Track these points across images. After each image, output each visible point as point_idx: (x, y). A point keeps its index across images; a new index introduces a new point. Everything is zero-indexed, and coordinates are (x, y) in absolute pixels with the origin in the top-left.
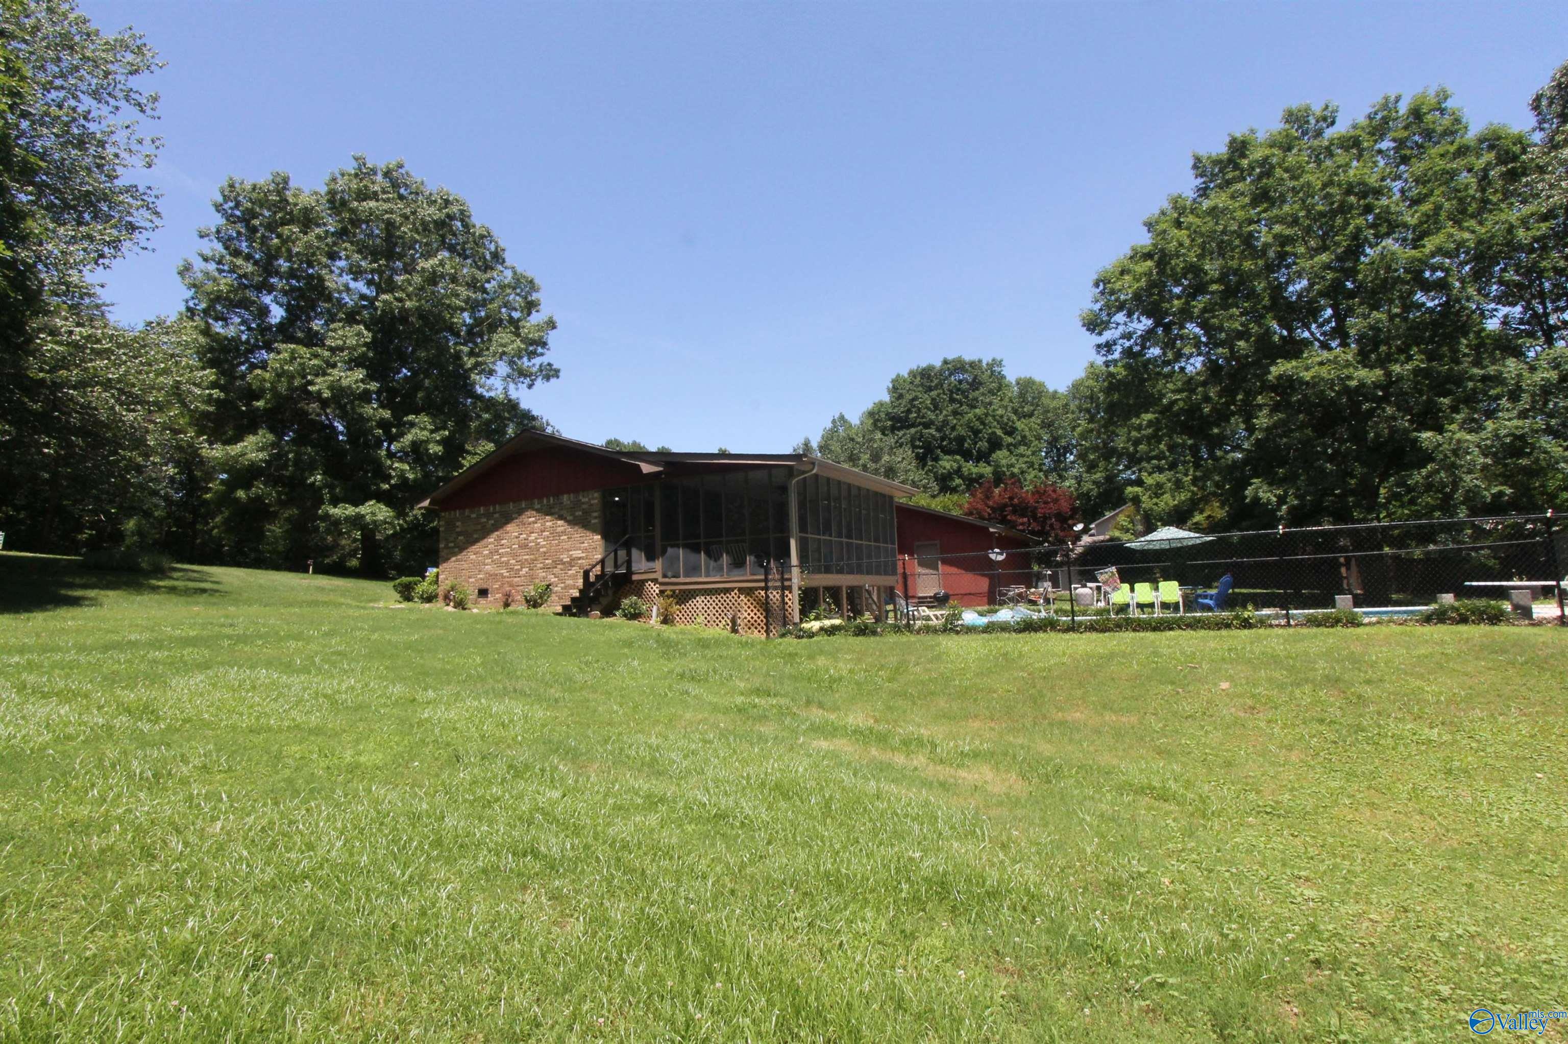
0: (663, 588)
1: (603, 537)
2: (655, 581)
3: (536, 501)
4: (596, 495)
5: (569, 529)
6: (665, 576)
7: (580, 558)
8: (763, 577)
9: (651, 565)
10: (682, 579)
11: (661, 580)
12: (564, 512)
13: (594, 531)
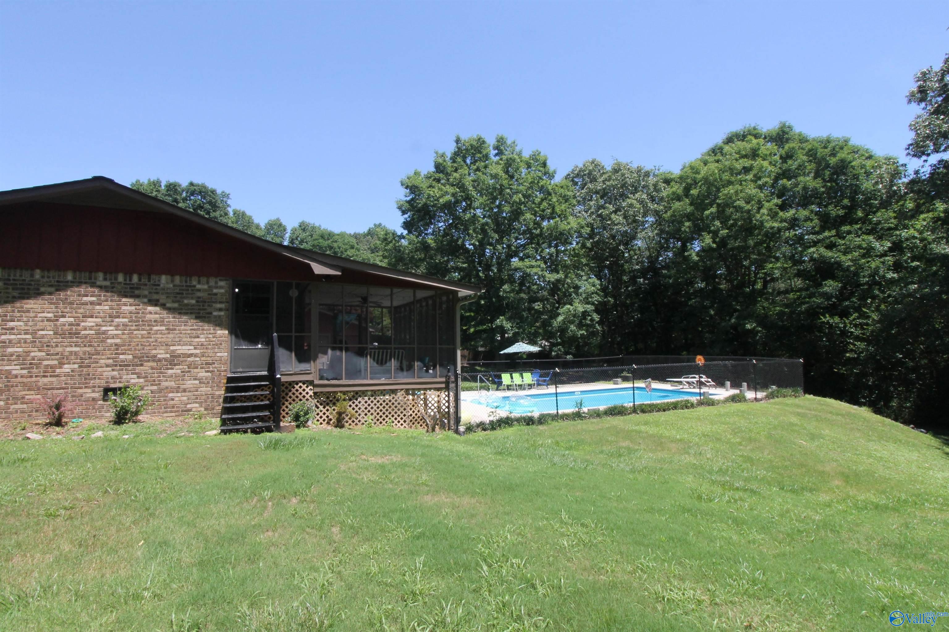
0: (318, 390)
1: (231, 333)
2: (310, 383)
3: (101, 275)
4: (222, 283)
5: (169, 318)
6: (321, 378)
7: (191, 355)
8: (444, 380)
9: (304, 366)
10: (343, 382)
11: (317, 382)
12: (163, 299)
13: (218, 323)
